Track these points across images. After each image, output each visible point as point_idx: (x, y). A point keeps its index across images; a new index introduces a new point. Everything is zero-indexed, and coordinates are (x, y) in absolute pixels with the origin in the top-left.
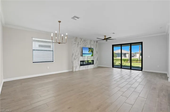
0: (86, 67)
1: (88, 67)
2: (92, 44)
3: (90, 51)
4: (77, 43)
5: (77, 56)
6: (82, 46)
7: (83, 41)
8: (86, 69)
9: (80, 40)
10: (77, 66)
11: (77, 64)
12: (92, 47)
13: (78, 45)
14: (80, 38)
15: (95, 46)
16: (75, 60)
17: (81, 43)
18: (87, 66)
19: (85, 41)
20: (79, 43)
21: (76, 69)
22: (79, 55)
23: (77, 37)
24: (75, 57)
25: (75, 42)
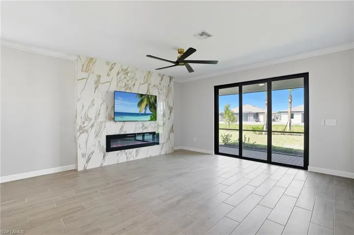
0: (130, 153)
1: (137, 155)
2: (152, 85)
3: (145, 103)
4: (93, 78)
5: (91, 119)
6: (114, 88)
7: (118, 74)
8: (131, 159)
9: (108, 68)
10: (92, 153)
11: (95, 145)
12: (154, 92)
13: (97, 82)
14: (107, 63)
15: (165, 91)
16: (84, 135)
17: (108, 79)
18: (135, 149)
19: (127, 74)
20: (100, 76)
21: (87, 162)
22: (102, 118)
23: (92, 59)
24: (84, 123)
25: (85, 75)
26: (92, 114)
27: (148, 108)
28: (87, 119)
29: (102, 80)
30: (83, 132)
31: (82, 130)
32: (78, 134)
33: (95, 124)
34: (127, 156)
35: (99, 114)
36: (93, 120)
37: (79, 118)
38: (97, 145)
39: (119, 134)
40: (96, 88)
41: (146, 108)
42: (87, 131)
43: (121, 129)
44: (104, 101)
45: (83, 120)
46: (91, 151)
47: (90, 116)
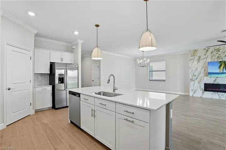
3: (223, 66)
4: (197, 58)
6: (209, 60)
7: (212, 52)
8: (223, 99)
9: (205, 51)
10: (197, 90)
13: (199, 59)
14: (204, 49)
16: (193, 82)
17: (205, 57)
19: (219, 51)
20: (200, 57)
21: (194, 93)
22: (202, 75)
23: (196, 50)
24: (193, 77)
25: (193, 58)
26: (196, 74)
27: (224, 69)
28: (194, 75)
29: (201, 58)
30: (192, 81)
31: (192, 80)
32: (190, 81)
33: (198, 78)
34: (220, 96)
35: (200, 74)
36: (197, 76)
37: (190, 75)
38: (199, 87)
39: (213, 83)
40: (198, 62)
41: (223, 69)
42: (194, 81)
43: (215, 81)
44: (203, 67)
45: (192, 76)
46: (196, 89)
47: (195, 74)
